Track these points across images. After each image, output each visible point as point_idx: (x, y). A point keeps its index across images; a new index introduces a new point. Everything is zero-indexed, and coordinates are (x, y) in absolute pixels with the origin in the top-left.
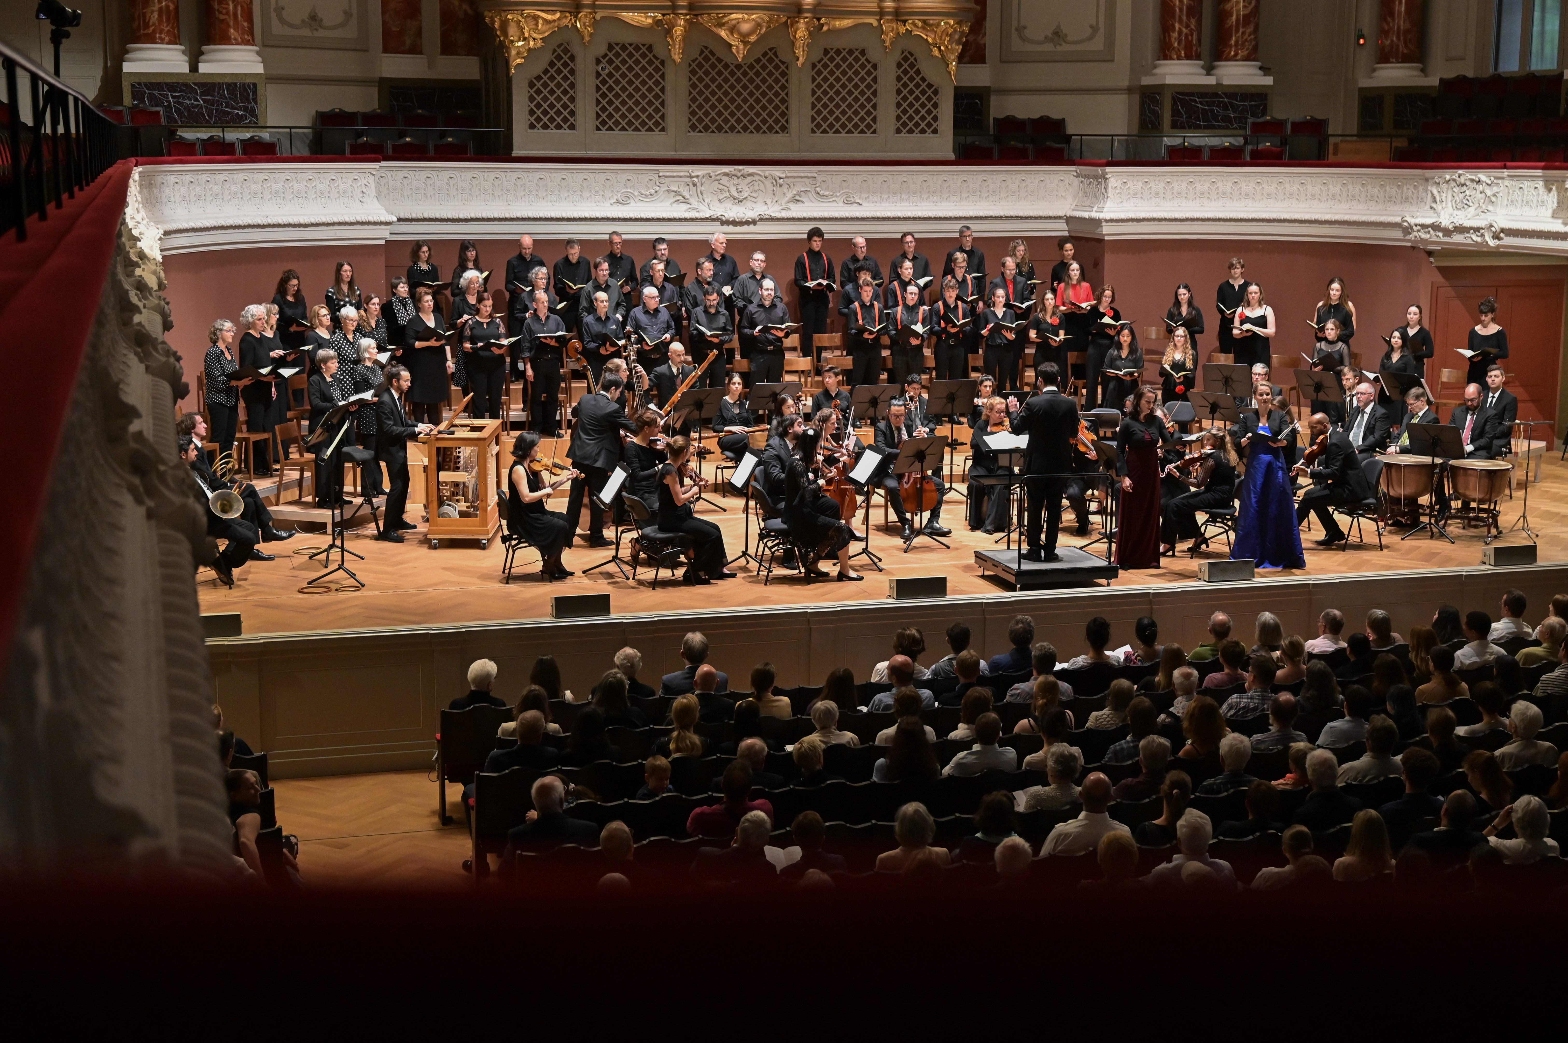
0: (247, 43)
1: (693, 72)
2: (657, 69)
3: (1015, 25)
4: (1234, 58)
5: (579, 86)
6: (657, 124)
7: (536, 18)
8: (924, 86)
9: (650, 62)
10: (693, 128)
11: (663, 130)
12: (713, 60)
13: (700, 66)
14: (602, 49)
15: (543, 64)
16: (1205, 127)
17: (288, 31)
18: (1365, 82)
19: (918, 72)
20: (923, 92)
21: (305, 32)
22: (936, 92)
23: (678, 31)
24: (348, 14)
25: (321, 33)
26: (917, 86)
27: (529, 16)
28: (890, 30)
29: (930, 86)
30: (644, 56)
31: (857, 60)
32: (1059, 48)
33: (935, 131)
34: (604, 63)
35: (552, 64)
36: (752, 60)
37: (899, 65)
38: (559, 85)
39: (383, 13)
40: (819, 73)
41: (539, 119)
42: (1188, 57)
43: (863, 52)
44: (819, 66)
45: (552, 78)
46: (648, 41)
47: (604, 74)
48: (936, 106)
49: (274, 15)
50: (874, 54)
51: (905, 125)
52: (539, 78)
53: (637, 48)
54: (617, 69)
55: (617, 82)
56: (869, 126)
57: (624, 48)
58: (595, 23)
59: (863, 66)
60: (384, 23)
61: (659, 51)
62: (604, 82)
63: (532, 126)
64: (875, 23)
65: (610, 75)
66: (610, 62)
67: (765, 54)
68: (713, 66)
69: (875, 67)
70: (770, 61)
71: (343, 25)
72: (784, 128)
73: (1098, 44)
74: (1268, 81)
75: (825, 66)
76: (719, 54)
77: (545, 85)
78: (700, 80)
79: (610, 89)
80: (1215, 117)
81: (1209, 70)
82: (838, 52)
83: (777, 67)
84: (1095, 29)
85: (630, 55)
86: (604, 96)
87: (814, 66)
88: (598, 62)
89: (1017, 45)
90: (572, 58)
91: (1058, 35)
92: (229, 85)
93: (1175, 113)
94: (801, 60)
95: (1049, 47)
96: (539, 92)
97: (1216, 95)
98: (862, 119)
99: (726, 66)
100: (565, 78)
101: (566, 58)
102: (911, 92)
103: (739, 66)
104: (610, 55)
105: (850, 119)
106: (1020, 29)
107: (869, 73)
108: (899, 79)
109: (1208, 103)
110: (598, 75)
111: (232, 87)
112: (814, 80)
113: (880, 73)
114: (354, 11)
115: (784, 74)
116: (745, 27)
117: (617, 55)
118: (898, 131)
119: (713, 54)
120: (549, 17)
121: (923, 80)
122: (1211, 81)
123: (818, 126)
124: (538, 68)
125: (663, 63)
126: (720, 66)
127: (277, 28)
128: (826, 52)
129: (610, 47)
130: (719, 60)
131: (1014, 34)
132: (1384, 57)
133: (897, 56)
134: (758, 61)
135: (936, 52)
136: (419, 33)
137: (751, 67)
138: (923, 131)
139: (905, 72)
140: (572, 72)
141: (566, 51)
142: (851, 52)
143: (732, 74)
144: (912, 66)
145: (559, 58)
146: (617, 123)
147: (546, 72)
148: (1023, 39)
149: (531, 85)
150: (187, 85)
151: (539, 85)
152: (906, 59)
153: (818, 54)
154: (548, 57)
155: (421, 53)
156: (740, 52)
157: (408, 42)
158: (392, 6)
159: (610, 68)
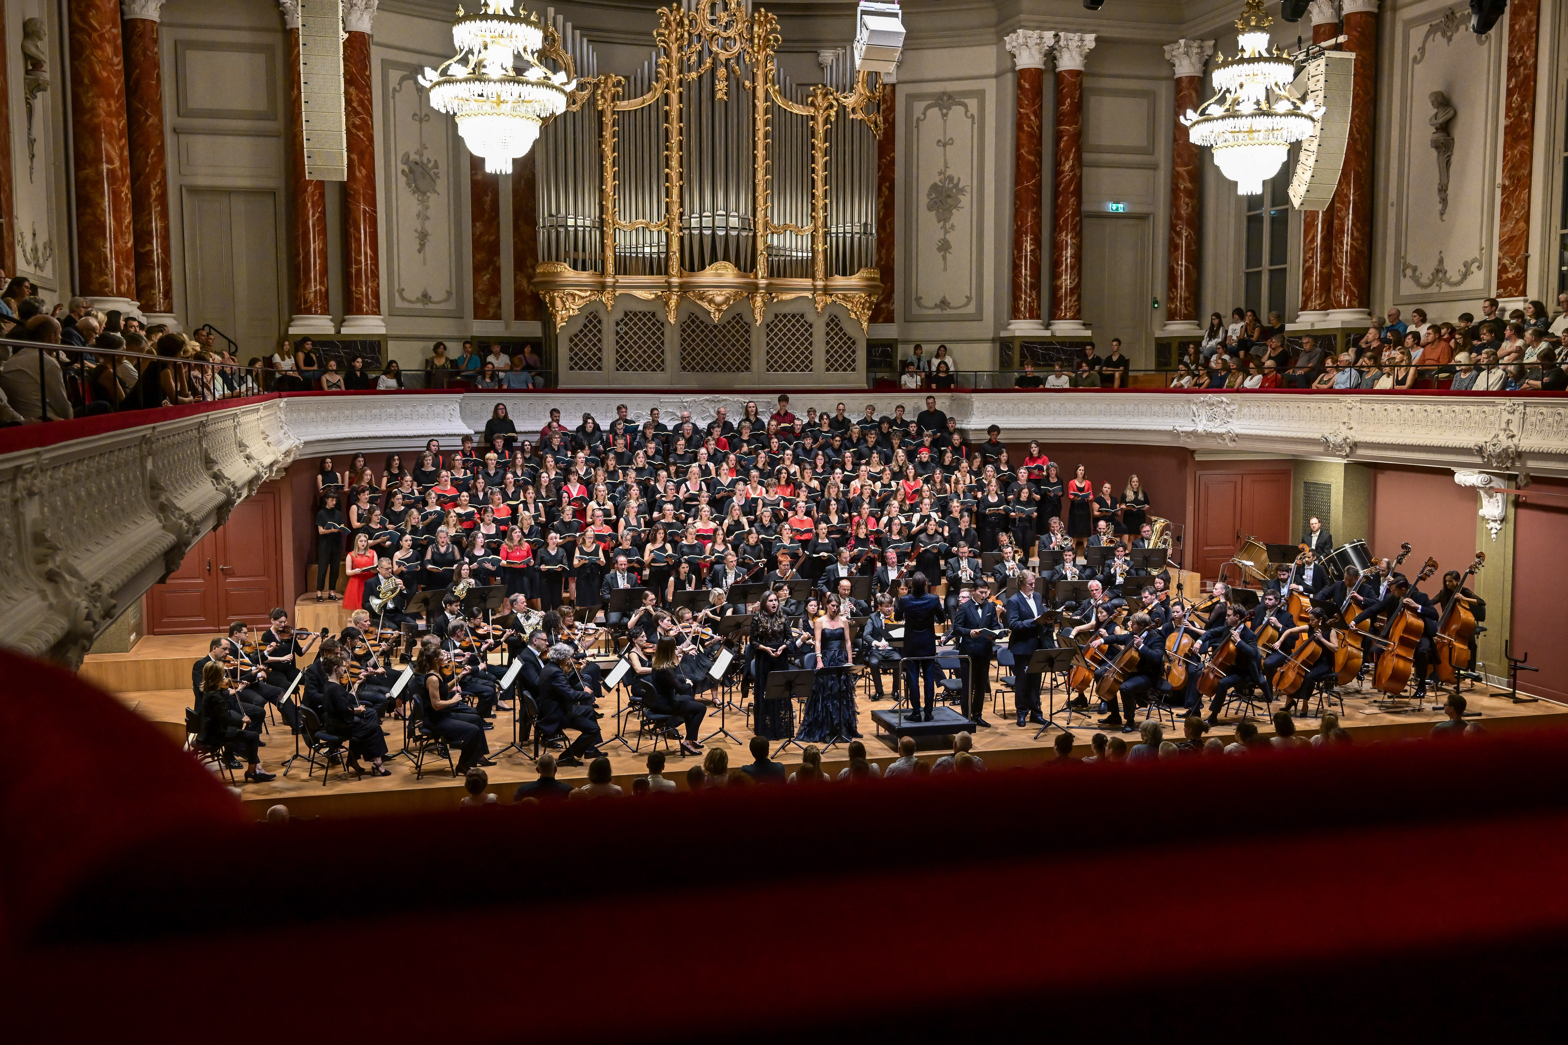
0: (374, 313)
1: (684, 331)
2: (659, 329)
3: (914, 297)
4: (1064, 318)
5: (605, 341)
6: (659, 366)
7: (573, 295)
8: (845, 338)
9: (654, 324)
10: (684, 368)
11: (663, 370)
12: (698, 322)
13: (689, 326)
14: (621, 315)
15: (579, 326)
16: (1044, 366)
17: (406, 305)
18: (1159, 334)
19: (841, 329)
20: (845, 343)
21: (419, 306)
22: (854, 343)
23: (673, 303)
24: (449, 293)
25: (431, 306)
26: (841, 338)
27: (569, 294)
28: (822, 301)
29: (849, 338)
30: (649, 320)
31: (798, 321)
32: (945, 312)
33: (854, 370)
34: (622, 325)
35: (585, 326)
36: (724, 323)
37: (828, 325)
38: (590, 340)
39: (474, 292)
40: (772, 331)
41: (576, 364)
42: (1031, 317)
43: (802, 316)
44: (772, 326)
45: (586, 335)
46: (652, 308)
47: (622, 332)
48: (854, 352)
49: (397, 294)
50: (810, 317)
51: (832, 365)
52: (576, 336)
53: (645, 315)
54: (631, 329)
55: (631, 338)
56: (807, 367)
57: (635, 315)
58: (615, 298)
59: (802, 326)
60: (475, 299)
61: (660, 316)
62: (622, 338)
63: (572, 368)
64: (810, 296)
65: (626, 333)
66: (626, 324)
67: (734, 318)
68: (698, 327)
69: (811, 326)
70: (738, 322)
71: (446, 300)
72: (747, 369)
73: (971, 309)
74: (1089, 333)
75: (776, 326)
76: (701, 319)
77: (581, 340)
78: (689, 336)
79: (626, 343)
80: (1051, 359)
81: (1047, 326)
82: (785, 316)
83: (742, 327)
84: (969, 299)
85: (640, 320)
86: (622, 347)
87: (768, 326)
88: (617, 324)
89: (916, 310)
90: (600, 322)
91: (944, 303)
92: (361, 342)
93: (1023, 356)
94: (759, 322)
95: (938, 311)
96: (576, 345)
97: (1052, 343)
98: (803, 362)
99: (707, 326)
100: (595, 336)
101: (595, 322)
102: (836, 343)
103: (715, 327)
104: (626, 319)
105: (794, 362)
106: (918, 299)
107: (807, 330)
108: (828, 334)
109: (1046, 349)
110: (617, 333)
111: (364, 343)
112: (768, 335)
113: (814, 330)
114: (454, 291)
115: (747, 331)
116: (719, 299)
117: (631, 320)
118: (828, 370)
119: (697, 318)
120: (583, 294)
121: (845, 334)
122: (1048, 333)
123: (772, 367)
124: (576, 329)
125: (662, 324)
126: (702, 327)
127: (399, 303)
128: (776, 316)
129: (626, 314)
130: (702, 322)
131: (914, 303)
132: (1172, 316)
133: (826, 318)
134: (729, 322)
135: (853, 316)
136: (499, 306)
137: (724, 327)
138: (845, 370)
139: (832, 329)
140: (600, 331)
141: (595, 317)
142: (794, 316)
143: (711, 331)
144: (837, 325)
145: (590, 322)
146: (631, 366)
147: (581, 331)
148: (920, 305)
149: (571, 340)
150: (332, 343)
151: (576, 340)
152: (832, 320)
153: (771, 317)
154: (582, 321)
155: (500, 319)
156: (716, 317)
157: (492, 311)
158: (480, 287)
159: (626, 329)
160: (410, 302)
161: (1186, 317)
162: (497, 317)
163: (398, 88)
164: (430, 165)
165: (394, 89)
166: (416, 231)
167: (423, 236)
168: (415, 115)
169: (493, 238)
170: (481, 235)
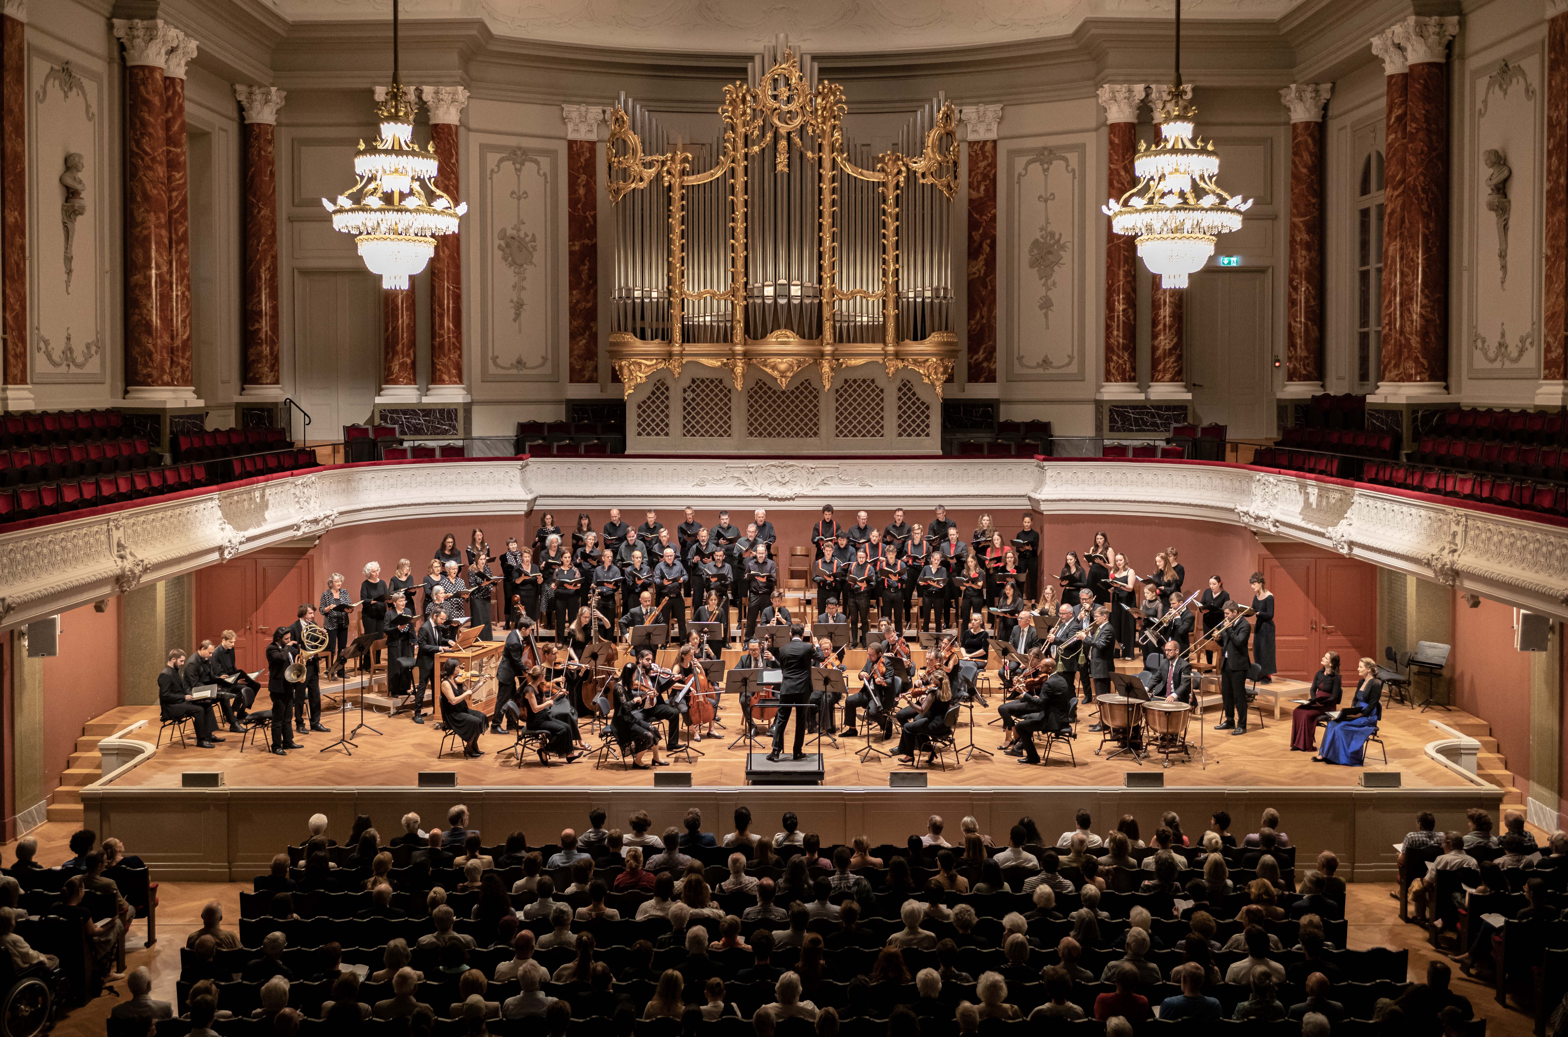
0: (456, 383)
1: (751, 397)
2: (726, 395)
3: (1016, 355)
4: (1162, 380)
5: (671, 408)
6: (725, 432)
7: (640, 364)
8: (918, 403)
9: (721, 391)
10: (751, 434)
11: (729, 435)
12: (765, 388)
13: (756, 392)
14: (688, 382)
15: (647, 393)
16: (1137, 431)
18: (1281, 395)
19: (914, 394)
20: (918, 408)
21: (514, 371)
22: (928, 408)
23: (739, 370)
24: (545, 359)
25: (525, 372)
26: (914, 404)
27: (634, 363)
28: (893, 366)
29: (923, 403)
30: (716, 386)
31: (869, 386)
32: (1047, 372)
33: (927, 435)
34: (689, 392)
35: (653, 393)
36: (792, 388)
37: (900, 390)
38: (658, 407)
39: (571, 357)
40: (841, 396)
41: (644, 430)
42: (1124, 380)
43: (873, 381)
44: (841, 391)
45: (653, 402)
46: (719, 376)
47: (689, 399)
48: (928, 417)
49: (490, 362)
50: (881, 383)
51: (905, 430)
52: (644, 402)
53: (712, 382)
54: (698, 395)
55: (698, 404)
56: (878, 432)
57: (703, 381)
58: (682, 366)
59: (873, 391)
60: (571, 363)
61: (726, 383)
62: (689, 404)
63: (639, 434)
64: (881, 362)
65: (693, 400)
66: (693, 391)
67: (802, 384)
68: (765, 393)
69: (882, 391)
70: (806, 388)
71: (542, 365)
72: (815, 434)
73: (1073, 369)
74: (1189, 396)
75: (846, 391)
76: (769, 385)
77: (649, 407)
78: (756, 401)
79: (693, 409)
80: (1145, 424)
81: (1141, 389)
82: (855, 381)
83: (811, 393)
84: (1071, 358)
85: (707, 386)
86: (689, 413)
87: (837, 391)
88: (685, 391)
89: (1018, 369)
90: (667, 389)
91: (1046, 362)
92: (440, 410)
93: (1112, 420)
94: (827, 387)
95: (1040, 371)
96: (644, 411)
97: (1145, 407)
98: (873, 427)
99: (774, 392)
100: (662, 402)
101: (663, 389)
102: (909, 408)
103: (783, 392)
104: (694, 386)
105: (864, 427)
106: (1020, 358)
107: (878, 395)
108: (900, 399)
109: (1138, 414)
110: (685, 399)
111: (442, 411)
112: (837, 400)
113: (885, 395)
114: (550, 357)
115: (815, 397)
116: (783, 367)
117: (698, 386)
118: (900, 435)
119: (765, 384)
120: (648, 363)
121: (918, 399)
122: (1142, 397)
123: (841, 432)
124: (643, 396)
125: (729, 391)
126: (770, 393)
127: (492, 369)
128: (846, 381)
129: (693, 381)
130: (770, 388)
131: (1016, 362)
132: (1292, 376)
133: (898, 383)
134: (797, 388)
135: (926, 381)
136: (596, 369)
137: (792, 392)
138: (918, 435)
139: (905, 394)
140: (667, 398)
141: (663, 384)
142: (864, 381)
143: (779, 397)
144: (909, 390)
145: (658, 389)
146: (698, 431)
147: (649, 398)
148: (1023, 365)
149: (639, 407)
150: (414, 411)
151: (644, 407)
152: (905, 385)
153: (839, 383)
154: (651, 388)
155: (596, 382)
156: (783, 383)
157: (587, 375)
158: (576, 352)
159: (692, 395)
160: (504, 368)
161: (1307, 378)
162: (592, 380)
163: (496, 169)
164: (527, 239)
165: (492, 171)
166: (512, 301)
167: (519, 306)
168: (513, 193)
169: (589, 305)
170: (578, 302)
